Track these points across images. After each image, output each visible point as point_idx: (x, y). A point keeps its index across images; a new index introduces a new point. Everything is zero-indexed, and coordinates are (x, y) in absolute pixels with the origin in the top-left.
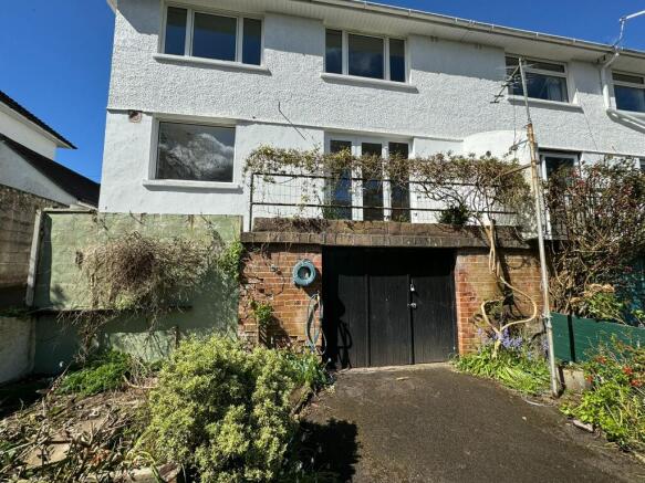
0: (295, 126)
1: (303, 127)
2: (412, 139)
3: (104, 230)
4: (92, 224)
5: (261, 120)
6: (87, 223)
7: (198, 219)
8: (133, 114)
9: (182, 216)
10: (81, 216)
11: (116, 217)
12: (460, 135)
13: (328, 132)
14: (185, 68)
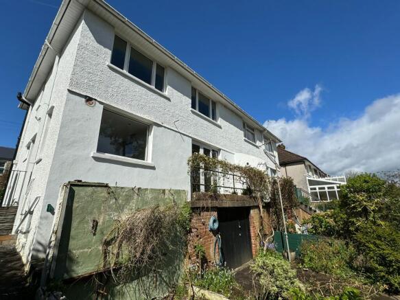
0: (181, 133)
1: (184, 135)
2: (220, 150)
3: (114, 200)
4: (107, 195)
5: (165, 125)
6: (103, 194)
7: (167, 192)
8: (89, 100)
9: (160, 190)
10: (99, 189)
11: (123, 190)
12: (232, 150)
13: (194, 140)
14: (126, 80)
